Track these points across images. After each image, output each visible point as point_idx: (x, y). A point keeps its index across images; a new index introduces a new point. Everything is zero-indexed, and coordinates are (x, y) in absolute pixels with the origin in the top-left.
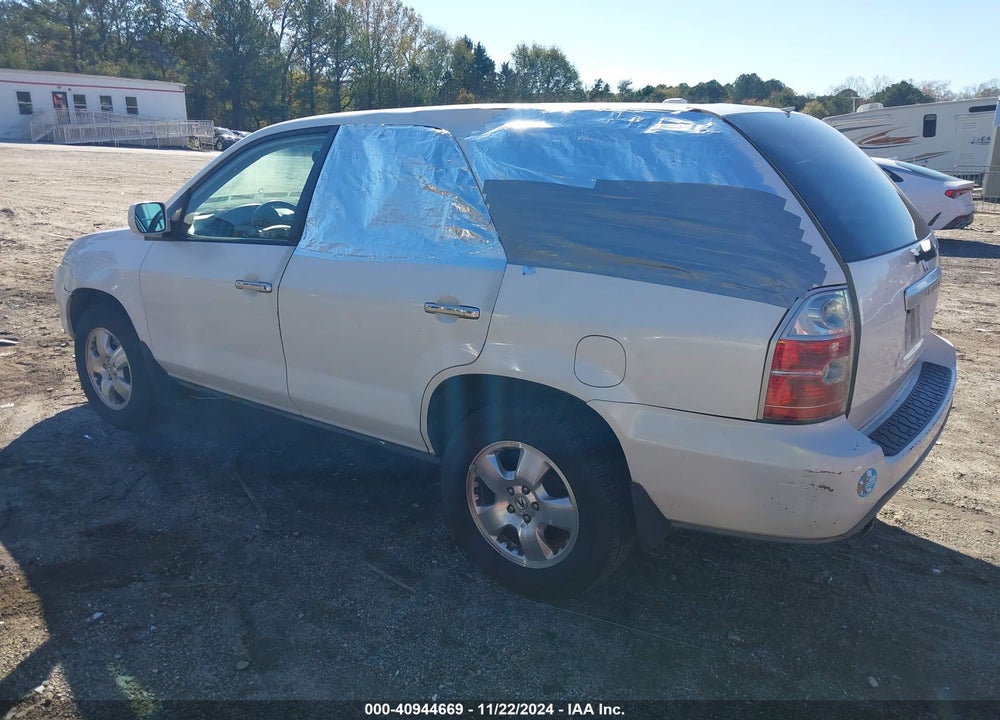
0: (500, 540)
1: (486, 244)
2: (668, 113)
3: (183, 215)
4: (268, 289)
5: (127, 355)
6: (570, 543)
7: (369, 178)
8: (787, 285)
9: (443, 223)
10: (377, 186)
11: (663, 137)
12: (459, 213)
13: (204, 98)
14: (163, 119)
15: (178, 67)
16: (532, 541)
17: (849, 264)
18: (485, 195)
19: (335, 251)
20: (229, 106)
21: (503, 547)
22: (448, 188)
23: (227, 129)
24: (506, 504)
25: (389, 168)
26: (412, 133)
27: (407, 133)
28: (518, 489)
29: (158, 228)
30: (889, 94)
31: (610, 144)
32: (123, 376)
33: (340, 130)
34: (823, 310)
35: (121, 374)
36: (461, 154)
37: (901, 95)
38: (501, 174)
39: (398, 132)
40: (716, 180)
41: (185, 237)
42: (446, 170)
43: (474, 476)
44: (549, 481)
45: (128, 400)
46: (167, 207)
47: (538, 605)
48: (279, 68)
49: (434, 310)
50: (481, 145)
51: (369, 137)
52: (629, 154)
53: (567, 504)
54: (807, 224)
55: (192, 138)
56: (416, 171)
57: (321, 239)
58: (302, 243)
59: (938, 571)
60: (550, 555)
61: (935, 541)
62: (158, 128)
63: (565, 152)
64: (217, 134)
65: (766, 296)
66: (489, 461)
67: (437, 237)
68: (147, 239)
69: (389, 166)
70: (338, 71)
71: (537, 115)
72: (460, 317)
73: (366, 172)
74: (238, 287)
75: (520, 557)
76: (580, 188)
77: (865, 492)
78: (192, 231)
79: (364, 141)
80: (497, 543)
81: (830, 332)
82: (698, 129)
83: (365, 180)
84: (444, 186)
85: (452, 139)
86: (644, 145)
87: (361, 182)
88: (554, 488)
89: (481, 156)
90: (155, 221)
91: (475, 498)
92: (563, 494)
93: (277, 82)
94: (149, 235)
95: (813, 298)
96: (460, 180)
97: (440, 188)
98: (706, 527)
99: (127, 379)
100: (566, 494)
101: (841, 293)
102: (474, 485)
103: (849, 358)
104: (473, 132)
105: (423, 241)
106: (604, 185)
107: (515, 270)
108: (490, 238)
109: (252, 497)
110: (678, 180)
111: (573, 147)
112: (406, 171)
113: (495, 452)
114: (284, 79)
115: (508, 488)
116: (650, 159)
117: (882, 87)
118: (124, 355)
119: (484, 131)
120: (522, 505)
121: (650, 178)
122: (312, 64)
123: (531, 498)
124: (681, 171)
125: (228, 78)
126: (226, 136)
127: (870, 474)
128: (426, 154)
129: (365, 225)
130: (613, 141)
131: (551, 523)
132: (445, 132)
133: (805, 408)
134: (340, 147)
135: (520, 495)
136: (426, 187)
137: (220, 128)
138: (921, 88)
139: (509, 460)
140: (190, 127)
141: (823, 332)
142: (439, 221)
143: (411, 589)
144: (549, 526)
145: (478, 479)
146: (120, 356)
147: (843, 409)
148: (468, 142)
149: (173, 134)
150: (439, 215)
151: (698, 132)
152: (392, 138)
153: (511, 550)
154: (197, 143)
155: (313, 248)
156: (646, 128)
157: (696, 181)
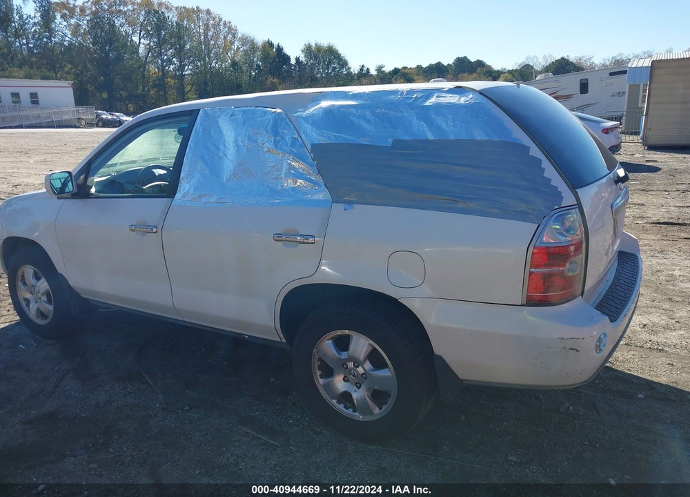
0: (339, 402)
1: (316, 189)
2: (440, 90)
3: (86, 179)
4: (154, 230)
5: (48, 283)
6: (391, 401)
7: (225, 146)
8: (536, 208)
9: (283, 176)
10: (231, 152)
11: (437, 107)
12: (294, 168)
13: (86, 90)
14: (58, 107)
15: (66, 69)
16: (363, 401)
17: (577, 190)
18: (312, 155)
19: (203, 200)
20: (105, 95)
21: (341, 407)
22: (285, 151)
23: (104, 112)
24: (342, 377)
25: (240, 138)
26: (254, 112)
27: (251, 112)
28: (351, 365)
29: (67, 190)
30: (554, 66)
31: (401, 114)
32: (46, 300)
33: (200, 113)
34: (563, 223)
35: (44, 298)
36: (292, 126)
37: (562, 67)
38: (324, 139)
39: (244, 112)
40: (479, 136)
41: (89, 196)
42: (283, 138)
43: (317, 358)
44: (373, 357)
45: (51, 317)
46: (74, 174)
47: (370, 447)
48: (139, 67)
49: (280, 239)
50: (306, 119)
51: (223, 116)
52: (415, 121)
53: (387, 373)
54: (546, 164)
55: (79, 119)
56: (260, 140)
57: (192, 192)
58: (178, 196)
59: (642, 396)
60: (377, 411)
61: (636, 374)
62: (55, 113)
63: (368, 122)
64: (98, 116)
65: (523, 216)
66: (327, 346)
67: (279, 186)
68: (59, 198)
69: (239, 137)
70: (181, 68)
71: (345, 96)
72: (301, 243)
73: (223, 141)
74: (131, 230)
75: (354, 414)
76: (381, 146)
77: (600, 350)
78: (93, 190)
79: (219, 120)
80: (337, 405)
81: (569, 239)
82: (463, 100)
83: (222, 147)
84: (281, 149)
85: (284, 115)
86: (425, 114)
87: (218, 149)
88: (377, 362)
89: (308, 127)
90: (64, 185)
91: (319, 373)
92: (385, 366)
93: (139, 77)
94: (60, 195)
95: (556, 215)
96: (293, 145)
97: (279, 151)
98: (489, 383)
99: (49, 301)
100: (386, 366)
101: (573, 211)
102: (317, 364)
103: (582, 256)
104: (299, 110)
105: (268, 190)
106: (398, 144)
107: (338, 207)
108: (319, 185)
109: (151, 383)
110: (452, 137)
111: (374, 118)
112: (252, 140)
113: (332, 339)
114: (143, 76)
115: (343, 364)
116: (431, 124)
117: (550, 61)
118: (46, 283)
119: (307, 109)
120: (354, 375)
121: (431, 137)
122: (162, 64)
123: (360, 370)
124: (452, 131)
125: (103, 76)
126: (104, 117)
127: (602, 337)
128: (266, 127)
129: (225, 179)
130: (402, 112)
131: (376, 388)
132: (279, 110)
133: (554, 294)
134: (201, 124)
135: (351, 369)
136: (269, 151)
137: (99, 111)
138: (575, 61)
139: (342, 344)
140: (78, 111)
141: (563, 239)
142: (279, 175)
143: (277, 443)
144: (375, 390)
145: (320, 359)
146: (43, 285)
147: (580, 292)
148: (297, 117)
149: (65, 117)
150: (280, 170)
151: (463, 102)
152: (240, 117)
153: (348, 409)
154: (83, 123)
155: (186, 199)
156: (425, 101)
157: (464, 137)
